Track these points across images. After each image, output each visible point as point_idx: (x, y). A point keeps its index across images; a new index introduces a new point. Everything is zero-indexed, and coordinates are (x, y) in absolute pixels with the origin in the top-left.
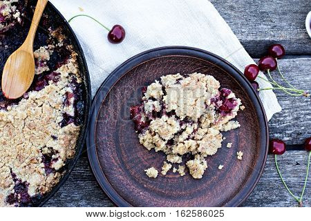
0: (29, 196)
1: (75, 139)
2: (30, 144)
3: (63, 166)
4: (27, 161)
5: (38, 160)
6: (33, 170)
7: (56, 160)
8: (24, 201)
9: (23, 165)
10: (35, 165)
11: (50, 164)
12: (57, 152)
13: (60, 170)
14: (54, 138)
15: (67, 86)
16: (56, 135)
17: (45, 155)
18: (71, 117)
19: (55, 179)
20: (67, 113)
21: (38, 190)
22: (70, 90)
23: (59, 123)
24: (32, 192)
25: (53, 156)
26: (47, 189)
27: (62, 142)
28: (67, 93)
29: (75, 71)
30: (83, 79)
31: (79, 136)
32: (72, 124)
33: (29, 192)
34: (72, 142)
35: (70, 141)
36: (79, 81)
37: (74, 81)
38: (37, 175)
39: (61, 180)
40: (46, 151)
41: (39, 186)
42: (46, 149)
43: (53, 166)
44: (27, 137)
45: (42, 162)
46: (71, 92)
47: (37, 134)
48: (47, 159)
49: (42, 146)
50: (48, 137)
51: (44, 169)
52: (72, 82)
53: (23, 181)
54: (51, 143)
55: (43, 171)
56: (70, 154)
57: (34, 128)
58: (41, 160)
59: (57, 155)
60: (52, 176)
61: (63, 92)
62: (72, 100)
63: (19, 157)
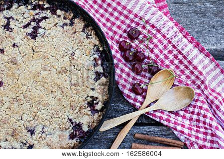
0: (84, 131)
1: (107, 87)
2: (78, 97)
3: (103, 107)
4: (78, 108)
5: (85, 107)
6: (83, 114)
7: (97, 103)
8: (81, 135)
9: (75, 112)
10: (84, 110)
11: (94, 107)
12: (97, 98)
13: (102, 110)
14: (93, 89)
15: (94, 54)
16: (93, 87)
17: (88, 102)
18: (101, 73)
19: (99, 116)
20: (98, 71)
21: (89, 126)
22: (96, 56)
23: (94, 79)
24: (85, 129)
25: (95, 102)
26: (95, 124)
27: (99, 91)
28: (95, 59)
29: (97, 43)
30: (104, 47)
31: (109, 85)
32: (103, 78)
33: (83, 129)
34: (105, 90)
35: (104, 89)
36: (101, 49)
37: (98, 50)
38: (87, 117)
39: (103, 116)
40: (89, 99)
41: (89, 123)
42: (89, 98)
43: (96, 108)
44: (75, 92)
45: (88, 107)
46: (98, 57)
47: (81, 89)
48: (91, 105)
49: (86, 96)
50: (88, 90)
51: (90, 112)
52: (96, 51)
53: (78, 122)
54: (91, 93)
55: (90, 113)
56: (106, 98)
57: (79, 85)
58: (87, 106)
59: (98, 101)
60: (96, 115)
61: (92, 58)
62: (99, 62)
63: (72, 107)
